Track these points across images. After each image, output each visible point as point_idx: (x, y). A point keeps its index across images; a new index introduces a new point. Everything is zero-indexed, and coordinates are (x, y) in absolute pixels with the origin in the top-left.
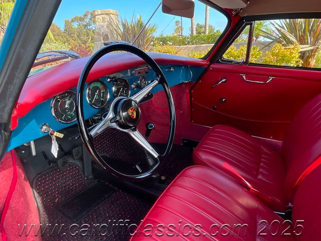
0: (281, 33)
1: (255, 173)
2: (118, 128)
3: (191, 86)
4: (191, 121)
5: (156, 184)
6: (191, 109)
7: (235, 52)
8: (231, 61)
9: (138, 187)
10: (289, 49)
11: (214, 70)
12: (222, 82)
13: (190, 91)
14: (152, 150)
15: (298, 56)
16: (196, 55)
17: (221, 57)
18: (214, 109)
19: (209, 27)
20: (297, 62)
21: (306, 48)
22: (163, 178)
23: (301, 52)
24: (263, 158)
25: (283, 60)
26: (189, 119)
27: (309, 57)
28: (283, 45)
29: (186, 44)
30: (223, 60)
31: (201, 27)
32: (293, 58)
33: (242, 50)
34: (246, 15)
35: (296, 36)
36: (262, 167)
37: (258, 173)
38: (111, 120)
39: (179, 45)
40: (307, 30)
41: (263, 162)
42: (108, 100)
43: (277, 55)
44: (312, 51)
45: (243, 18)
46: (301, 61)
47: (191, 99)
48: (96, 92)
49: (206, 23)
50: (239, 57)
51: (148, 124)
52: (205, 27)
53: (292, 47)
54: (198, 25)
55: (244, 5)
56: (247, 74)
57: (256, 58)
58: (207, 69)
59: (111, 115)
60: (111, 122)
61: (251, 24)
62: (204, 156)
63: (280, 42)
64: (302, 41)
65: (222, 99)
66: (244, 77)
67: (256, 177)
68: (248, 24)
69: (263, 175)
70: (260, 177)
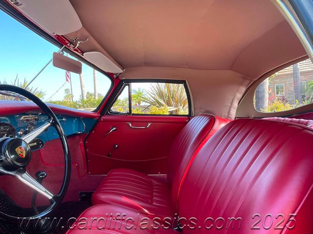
0: (155, 99)
1: (150, 201)
3: (84, 136)
4: (88, 173)
6: (87, 160)
7: (120, 106)
8: (118, 113)
10: (161, 109)
11: (105, 121)
12: (113, 131)
14: (45, 192)
17: (109, 110)
18: (109, 156)
19: (99, 95)
21: (172, 109)
23: (170, 111)
24: (155, 188)
26: (86, 170)
28: (157, 107)
30: (111, 113)
31: (91, 95)
34: (124, 78)
35: (164, 101)
36: (155, 196)
37: (153, 201)
40: (170, 97)
41: (155, 192)
44: (176, 110)
45: (122, 81)
49: (95, 92)
51: (40, 172)
52: (95, 96)
53: (163, 108)
54: (88, 93)
55: (122, 71)
56: (131, 122)
58: (99, 121)
61: (129, 85)
62: (103, 197)
63: (155, 105)
64: (169, 104)
65: (115, 145)
66: (130, 125)
67: (151, 204)
68: (127, 85)
69: (157, 201)
70: (154, 204)
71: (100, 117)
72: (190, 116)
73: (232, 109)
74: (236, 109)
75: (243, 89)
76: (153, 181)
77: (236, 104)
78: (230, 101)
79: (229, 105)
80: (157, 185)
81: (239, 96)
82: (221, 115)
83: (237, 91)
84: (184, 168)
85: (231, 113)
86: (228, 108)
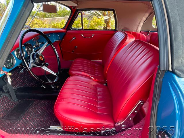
2: (37, 66)
3: (59, 42)
5: (55, 90)
6: (62, 54)
9: (46, 95)
10: (100, 18)
11: (69, 33)
12: (74, 39)
13: (60, 45)
14: (53, 73)
15: (104, 22)
16: (56, 24)
17: (71, 27)
18: (73, 52)
20: (104, 25)
21: (106, 18)
22: (58, 87)
23: (105, 20)
25: (98, 24)
26: (62, 59)
27: (108, 22)
28: (97, 17)
29: (47, 17)
30: (72, 29)
32: (102, 23)
33: (79, 20)
34: (78, 8)
36: (96, 71)
37: (95, 74)
38: (33, 63)
39: (43, 18)
41: (96, 69)
42: (25, 54)
43: (95, 22)
46: (105, 24)
47: (61, 49)
48: (19, 52)
50: (78, 24)
51: (46, 63)
55: (77, 5)
57: (86, 23)
58: (66, 33)
59: (32, 61)
60: (33, 64)
63: (95, 15)
64: (104, 15)
65: (75, 47)
66: (83, 36)
67: (95, 75)
68: (80, 12)
69: (97, 74)
70: (96, 75)
71: (67, 31)
72: (115, 31)
73: (139, 27)
74: (141, 27)
75: (147, 15)
76: (95, 64)
77: (142, 24)
78: (139, 22)
79: (138, 24)
80: (97, 66)
81: (144, 19)
82: (133, 30)
83: (144, 16)
84: (110, 61)
85: (138, 29)
86: (137, 26)
